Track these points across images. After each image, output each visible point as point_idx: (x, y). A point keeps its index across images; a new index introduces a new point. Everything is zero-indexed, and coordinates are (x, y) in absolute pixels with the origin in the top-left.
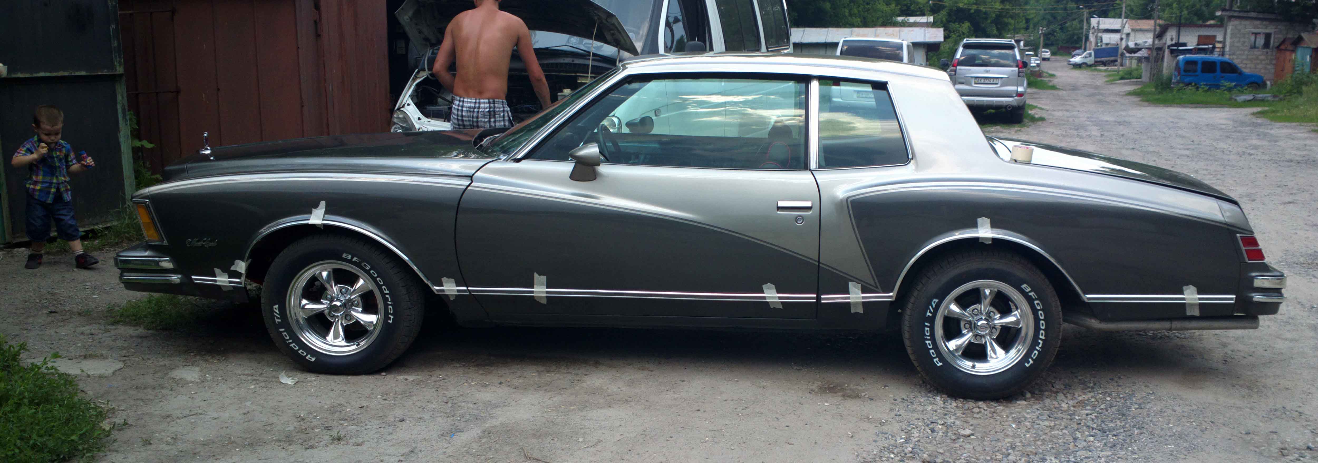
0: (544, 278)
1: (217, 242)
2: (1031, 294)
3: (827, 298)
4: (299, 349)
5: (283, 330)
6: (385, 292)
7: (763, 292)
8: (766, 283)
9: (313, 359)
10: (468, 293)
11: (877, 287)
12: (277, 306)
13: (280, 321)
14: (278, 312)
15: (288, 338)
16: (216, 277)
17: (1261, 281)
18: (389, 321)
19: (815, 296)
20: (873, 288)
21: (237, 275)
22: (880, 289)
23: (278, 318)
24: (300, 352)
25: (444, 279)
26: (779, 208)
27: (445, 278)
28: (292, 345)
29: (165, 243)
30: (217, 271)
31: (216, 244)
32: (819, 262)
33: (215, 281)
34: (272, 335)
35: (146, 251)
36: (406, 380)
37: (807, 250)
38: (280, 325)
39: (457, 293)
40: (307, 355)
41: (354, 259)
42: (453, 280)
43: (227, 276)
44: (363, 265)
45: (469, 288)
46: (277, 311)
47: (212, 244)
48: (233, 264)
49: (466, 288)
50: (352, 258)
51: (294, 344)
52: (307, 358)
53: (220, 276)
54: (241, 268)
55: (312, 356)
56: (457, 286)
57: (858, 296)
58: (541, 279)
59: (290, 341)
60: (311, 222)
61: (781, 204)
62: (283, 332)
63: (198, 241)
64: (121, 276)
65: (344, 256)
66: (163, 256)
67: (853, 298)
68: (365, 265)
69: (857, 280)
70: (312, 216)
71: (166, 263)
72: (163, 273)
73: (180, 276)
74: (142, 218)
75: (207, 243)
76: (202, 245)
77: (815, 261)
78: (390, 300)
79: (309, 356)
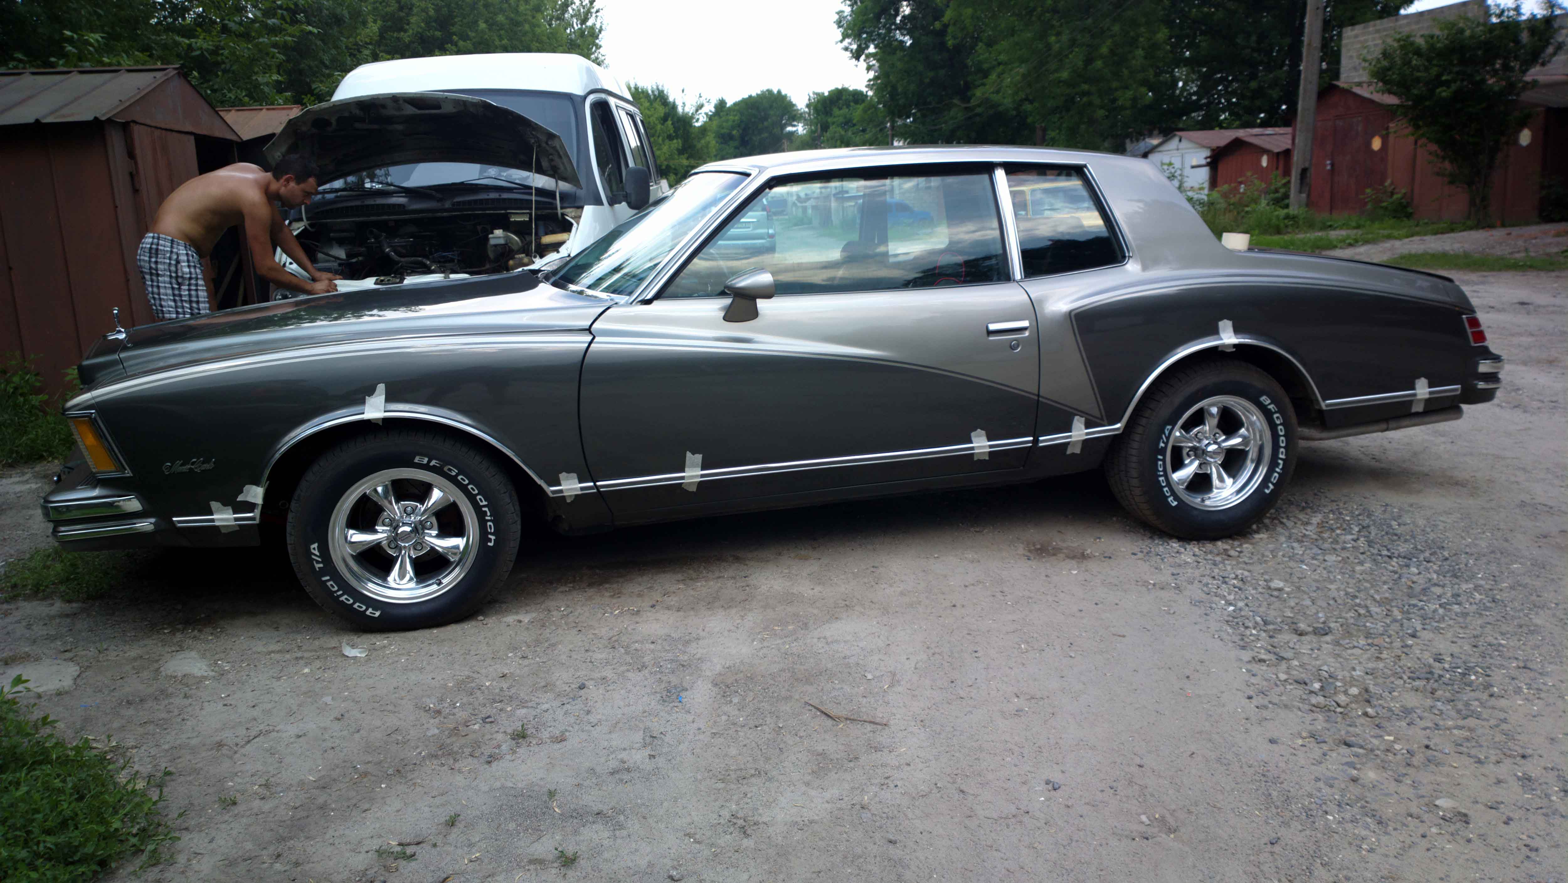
0: (699, 457)
1: (214, 463)
2: (1271, 407)
3: (1046, 440)
4: (354, 603)
5: (328, 578)
6: (481, 504)
7: (971, 442)
8: (975, 430)
9: (377, 614)
10: (595, 491)
11: (1102, 419)
12: (315, 545)
13: (321, 565)
14: (318, 554)
15: (336, 588)
16: (212, 514)
17: (1484, 367)
18: (489, 544)
19: (1031, 438)
20: (1098, 421)
21: (250, 507)
22: (1106, 422)
23: (318, 562)
24: (355, 606)
25: (562, 476)
26: (990, 333)
27: (564, 473)
28: (343, 598)
29: (128, 473)
30: (214, 505)
31: (213, 465)
32: (1038, 396)
33: (213, 520)
34: (308, 589)
35: (94, 487)
36: (520, 621)
37: (1025, 384)
38: (322, 572)
39: (580, 493)
40: (367, 609)
41: (433, 463)
42: (575, 475)
43: (231, 511)
44: (446, 469)
45: (598, 483)
46: (317, 552)
47: (207, 466)
48: (242, 492)
49: (592, 484)
50: (429, 462)
51: (346, 596)
52: (368, 613)
53: (219, 511)
54: (255, 496)
55: (375, 609)
56: (580, 482)
57: (1081, 432)
58: (693, 459)
59: (341, 592)
60: (366, 416)
61: (993, 327)
62: (328, 581)
63: (182, 465)
64: (55, 531)
65: (417, 460)
66: (124, 493)
67: (1075, 436)
68: (450, 470)
69: (1082, 413)
70: (367, 408)
71: (133, 504)
72: (124, 519)
73: (153, 520)
74: (87, 440)
75: (198, 465)
76: (190, 469)
77: (1034, 394)
78: (489, 514)
79: (370, 610)
